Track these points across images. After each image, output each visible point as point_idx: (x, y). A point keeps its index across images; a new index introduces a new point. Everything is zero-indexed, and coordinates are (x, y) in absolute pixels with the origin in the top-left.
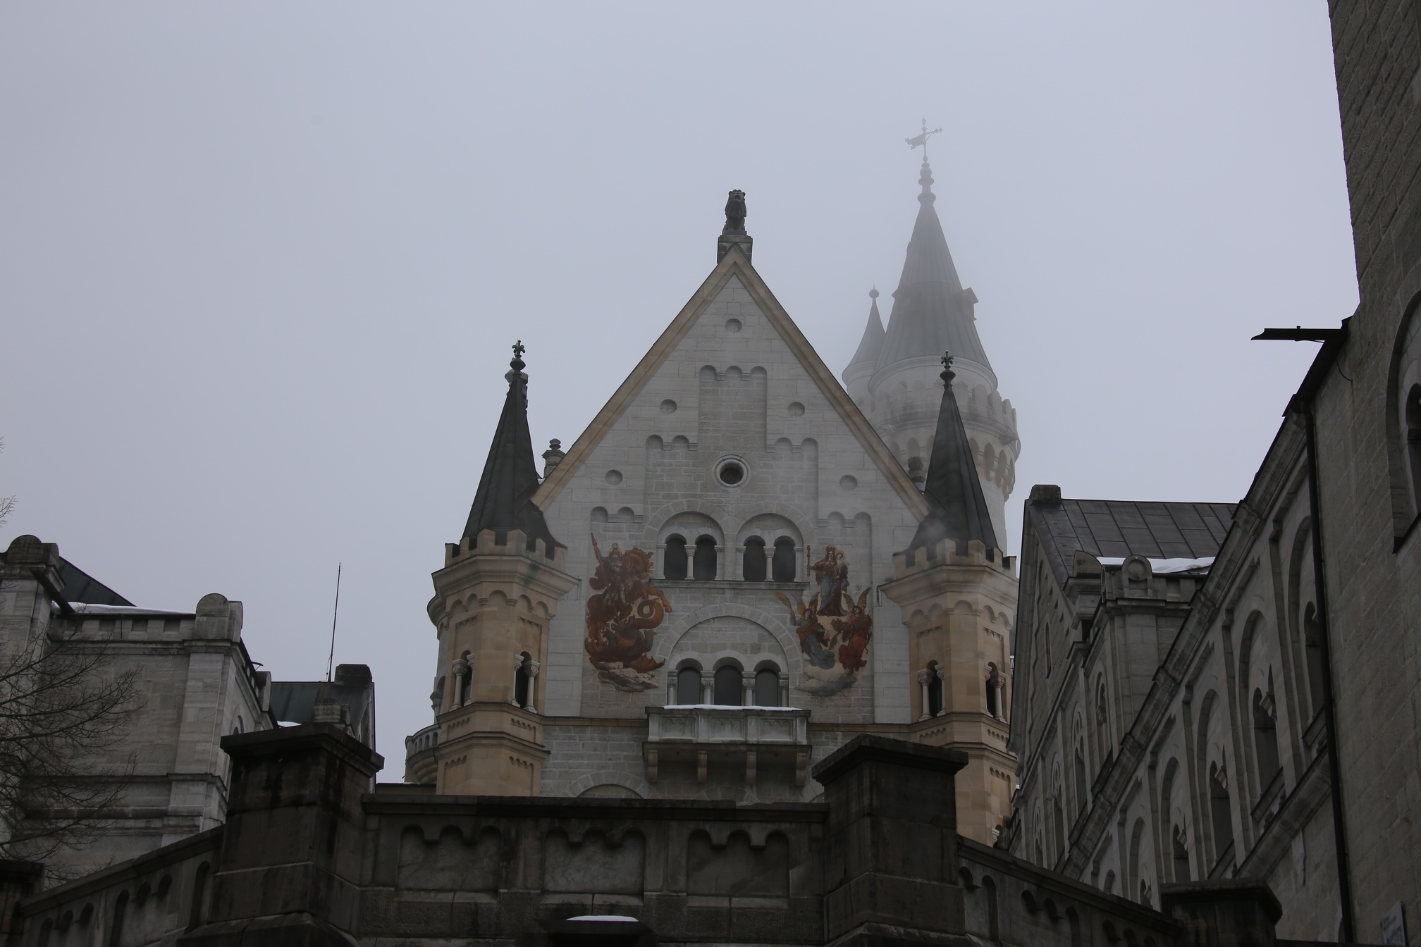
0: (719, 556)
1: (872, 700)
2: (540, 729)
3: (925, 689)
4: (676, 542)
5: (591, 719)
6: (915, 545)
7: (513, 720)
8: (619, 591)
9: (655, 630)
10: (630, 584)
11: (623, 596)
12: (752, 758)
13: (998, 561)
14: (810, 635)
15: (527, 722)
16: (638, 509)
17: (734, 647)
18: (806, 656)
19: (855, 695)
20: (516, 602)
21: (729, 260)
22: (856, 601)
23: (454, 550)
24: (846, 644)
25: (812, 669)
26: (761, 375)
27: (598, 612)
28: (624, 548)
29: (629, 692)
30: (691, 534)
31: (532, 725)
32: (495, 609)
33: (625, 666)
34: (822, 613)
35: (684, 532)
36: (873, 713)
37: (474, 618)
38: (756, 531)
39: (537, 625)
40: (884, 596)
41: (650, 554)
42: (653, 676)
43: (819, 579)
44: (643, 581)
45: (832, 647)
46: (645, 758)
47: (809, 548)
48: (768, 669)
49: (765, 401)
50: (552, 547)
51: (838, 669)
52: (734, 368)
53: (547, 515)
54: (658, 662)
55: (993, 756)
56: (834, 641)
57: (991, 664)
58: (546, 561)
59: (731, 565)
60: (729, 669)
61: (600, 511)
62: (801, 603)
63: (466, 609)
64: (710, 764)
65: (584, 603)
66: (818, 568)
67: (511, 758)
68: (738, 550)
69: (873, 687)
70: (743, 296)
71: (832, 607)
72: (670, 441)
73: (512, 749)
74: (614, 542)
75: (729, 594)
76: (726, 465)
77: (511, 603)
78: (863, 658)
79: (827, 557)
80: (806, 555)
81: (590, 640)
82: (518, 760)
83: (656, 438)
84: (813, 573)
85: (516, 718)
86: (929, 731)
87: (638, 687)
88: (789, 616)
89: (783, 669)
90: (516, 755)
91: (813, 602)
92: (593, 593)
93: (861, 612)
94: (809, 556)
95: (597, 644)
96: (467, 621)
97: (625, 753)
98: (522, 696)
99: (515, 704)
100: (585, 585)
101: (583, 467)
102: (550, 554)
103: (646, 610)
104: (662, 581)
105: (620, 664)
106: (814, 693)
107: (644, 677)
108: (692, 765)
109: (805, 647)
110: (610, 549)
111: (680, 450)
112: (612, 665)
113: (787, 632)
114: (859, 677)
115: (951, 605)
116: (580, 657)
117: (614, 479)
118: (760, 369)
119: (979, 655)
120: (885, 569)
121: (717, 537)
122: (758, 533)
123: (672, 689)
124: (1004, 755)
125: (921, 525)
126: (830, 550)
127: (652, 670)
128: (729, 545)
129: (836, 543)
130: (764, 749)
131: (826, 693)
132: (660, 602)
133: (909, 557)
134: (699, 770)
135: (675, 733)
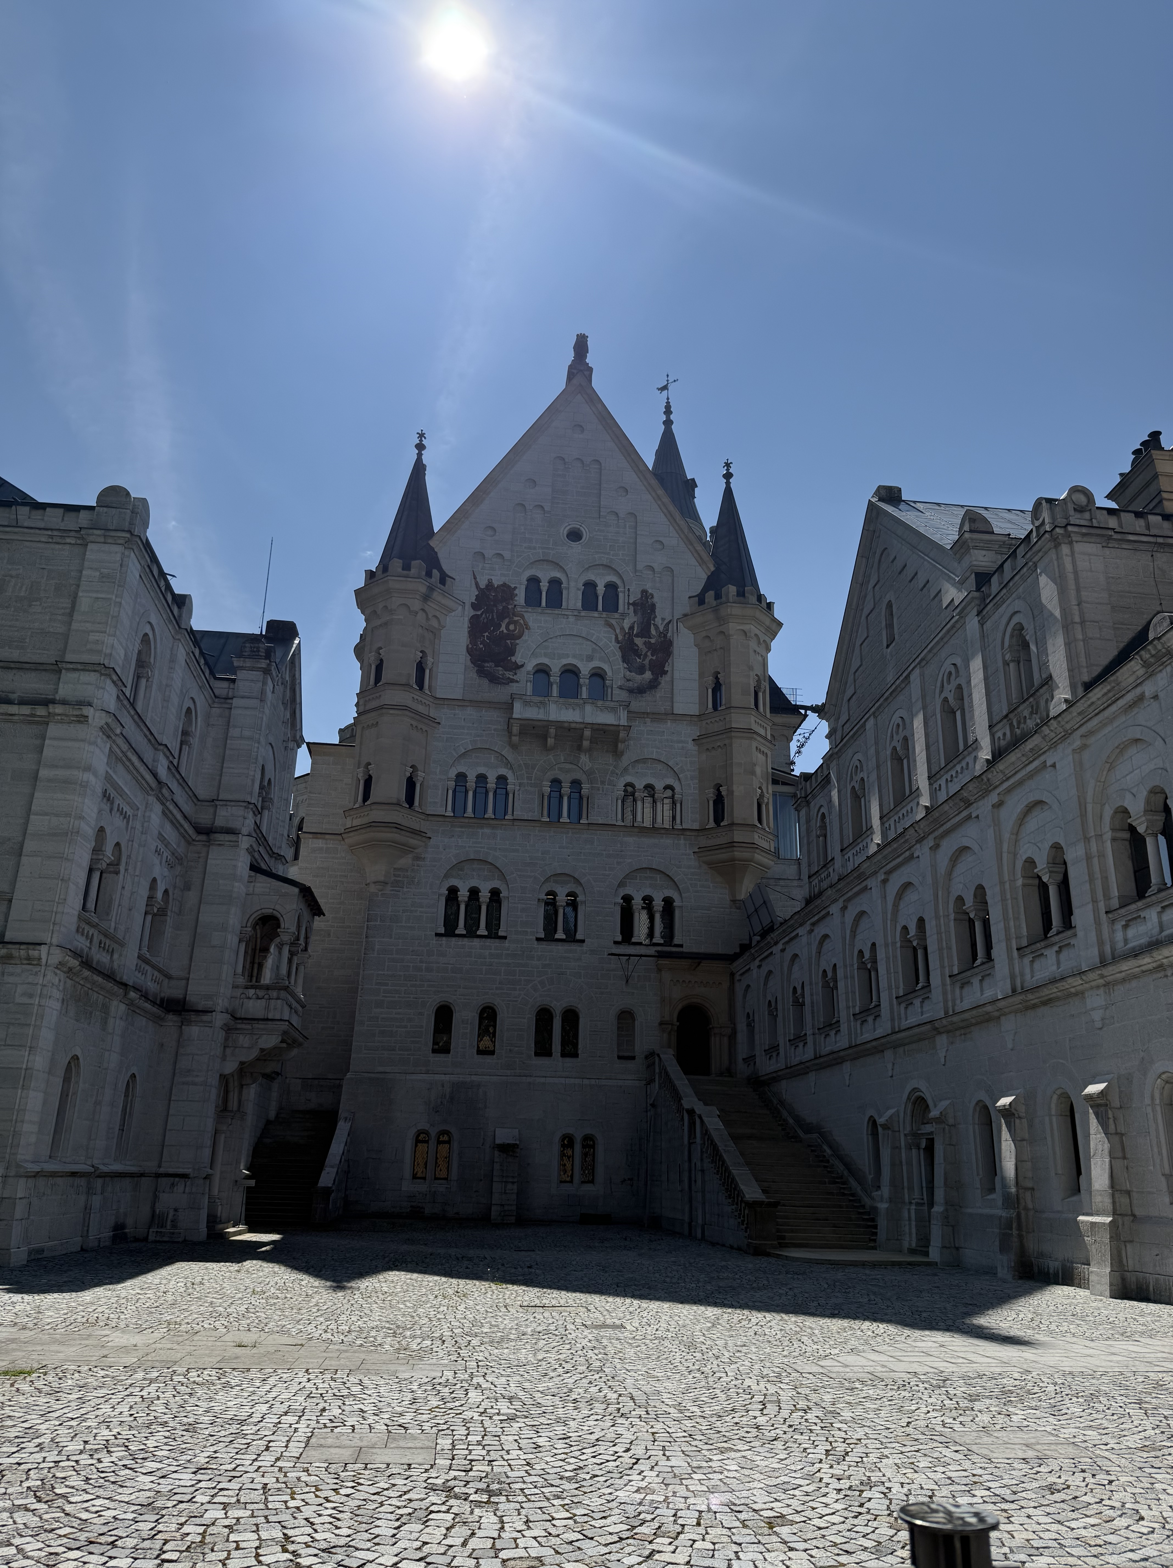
0: (565, 592)
1: (672, 698)
2: (433, 706)
3: (710, 691)
4: (534, 581)
5: (470, 701)
6: (705, 590)
7: (413, 698)
8: (493, 613)
9: (517, 641)
10: (501, 608)
11: (495, 616)
12: (587, 733)
13: (764, 605)
14: (628, 650)
15: (424, 701)
16: (507, 554)
17: (575, 656)
18: (625, 665)
19: (659, 693)
20: (417, 613)
21: (575, 382)
22: (661, 628)
23: (370, 575)
24: (654, 658)
25: (629, 674)
26: (597, 466)
27: (476, 627)
28: (496, 582)
29: (499, 684)
30: (545, 575)
31: (427, 703)
32: (401, 617)
33: (496, 666)
34: (637, 636)
35: (540, 574)
36: (673, 706)
37: (386, 624)
38: (591, 576)
39: (432, 631)
40: (682, 625)
41: (515, 588)
42: (516, 674)
43: (635, 612)
44: (510, 607)
45: (644, 659)
46: (510, 730)
47: (629, 590)
48: (598, 673)
49: (600, 485)
50: (444, 578)
51: (648, 675)
52: (578, 459)
53: (440, 556)
54: (520, 664)
55: (759, 738)
56: (646, 655)
57: (757, 675)
58: (440, 585)
59: (573, 597)
60: (571, 672)
61: (480, 554)
62: (622, 629)
63: (378, 616)
64: (557, 736)
65: (467, 619)
66: (634, 604)
67: (412, 725)
68: (578, 589)
69: (673, 689)
70: (585, 408)
72: (531, 507)
73: (413, 718)
74: (490, 577)
75: (572, 619)
76: (571, 529)
77: (413, 613)
78: (666, 669)
79: (642, 597)
80: (626, 595)
81: (470, 646)
82: (417, 727)
83: (521, 505)
84: (631, 607)
85: (416, 697)
86: (713, 720)
87: (505, 681)
88: (614, 637)
89: (609, 673)
90: (414, 723)
91: (631, 628)
92: (473, 613)
93: (665, 636)
94: (629, 595)
95: (476, 649)
96: (381, 625)
97: (495, 727)
98: (420, 683)
99: (415, 686)
100: (468, 606)
101: (468, 521)
102: (443, 581)
103: (512, 627)
104: (522, 607)
105: (492, 664)
106: (631, 691)
107: (509, 674)
108: (544, 737)
109: (625, 659)
110: (486, 582)
111: (539, 515)
112: (486, 665)
113: (613, 648)
114: (663, 682)
115: (732, 632)
116: (463, 658)
117: (490, 532)
118: (597, 461)
119: (751, 668)
120: (683, 605)
121: (564, 579)
122: (593, 578)
123: (529, 684)
124: (765, 738)
125: (709, 577)
126: (644, 592)
127: (515, 669)
128: (572, 584)
129: (648, 587)
130: (596, 726)
131: (640, 691)
132: (522, 622)
133: (701, 599)
134: (549, 739)
135: (532, 713)
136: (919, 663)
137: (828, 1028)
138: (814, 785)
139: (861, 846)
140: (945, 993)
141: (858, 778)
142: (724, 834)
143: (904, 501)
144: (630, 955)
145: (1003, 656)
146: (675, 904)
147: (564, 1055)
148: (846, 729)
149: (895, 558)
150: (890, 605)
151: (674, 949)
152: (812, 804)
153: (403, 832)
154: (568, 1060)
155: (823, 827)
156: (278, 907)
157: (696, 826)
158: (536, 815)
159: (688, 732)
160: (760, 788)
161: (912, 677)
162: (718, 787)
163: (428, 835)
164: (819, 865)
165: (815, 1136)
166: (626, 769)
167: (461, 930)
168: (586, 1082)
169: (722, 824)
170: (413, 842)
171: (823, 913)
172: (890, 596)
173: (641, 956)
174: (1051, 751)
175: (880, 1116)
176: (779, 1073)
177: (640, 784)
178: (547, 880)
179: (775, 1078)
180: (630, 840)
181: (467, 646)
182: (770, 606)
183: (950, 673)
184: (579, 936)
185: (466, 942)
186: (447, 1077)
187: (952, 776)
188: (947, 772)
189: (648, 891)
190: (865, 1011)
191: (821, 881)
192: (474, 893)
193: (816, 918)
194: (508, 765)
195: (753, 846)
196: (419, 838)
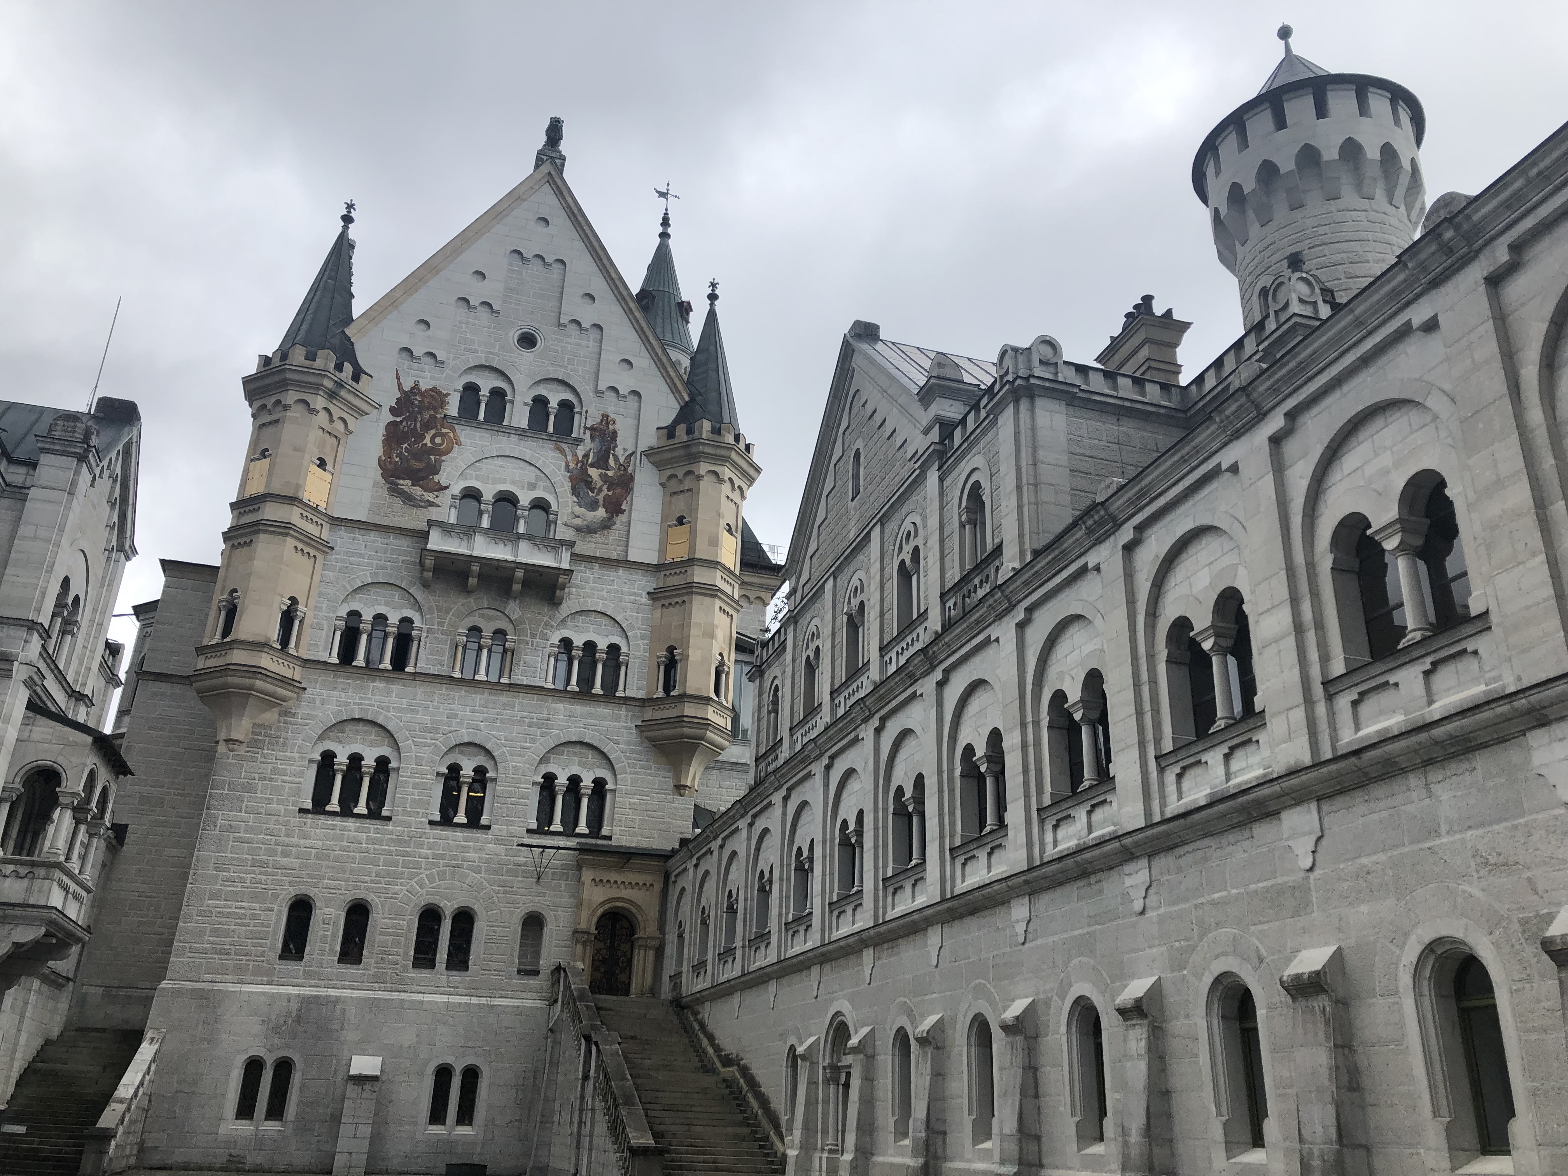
0: (509, 406)
1: (628, 542)
2: (326, 527)
4: (471, 389)
5: (376, 525)
6: (676, 422)
7: (302, 514)
8: (416, 421)
9: (444, 458)
10: (427, 417)
11: (418, 426)
12: (520, 574)
13: (742, 446)
14: (580, 482)
15: (315, 519)
16: (441, 355)
17: (513, 483)
18: (575, 499)
19: (614, 535)
20: (318, 412)
21: (546, 168)
22: (622, 460)
23: (266, 361)
24: (610, 493)
25: (578, 510)
26: (561, 266)
27: (393, 436)
28: (424, 386)
29: (414, 506)
30: (486, 384)
31: (320, 522)
32: (298, 415)
33: (413, 485)
34: (592, 465)
35: (479, 382)
36: (627, 552)
37: (277, 421)
38: (542, 391)
39: (336, 437)
40: (646, 460)
41: (448, 394)
42: (437, 496)
43: (592, 438)
44: (438, 416)
45: (598, 494)
46: (421, 564)
47: (587, 412)
48: (540, 505)
49: (563, 288)
50: (359, 372)
51: (601, 513)
52: (538, 256)
53: (355, 346)
54: (444, 485)
55: (723, 597)
56: (600, 490)
57: (728, 524)
58: (351, 382)
59: (518, 414)
60: (507, 499)
61: (408, 350)
62: (575, 455)
63: (270, 413)
64: (480, 576)
65: (382, 426)
66: (592, 429)
67: (296, 547)
68: (526, 404)
69: (629, 531)
70: (553, 200)
71: (602, 462)
72: (477, 304)
73: (297, 539)
74: (416, 379)
75: (514, 438)
76: (523, 333)
77: (313, 411)
78: (623, 507)
79: (602, 421)
80: (583, 417)
81: (383, 458)
82: (302, 550)
83: (466, 301)
84: (588, 433)
85: (305, 513)
86: (673, 572)
87: (423, 504)
88: (564, 464)
89: (554, 507)
90: (300, 546)
91: (586, 456)
92: (391, 418)
93: (625, 470)
94: (586, 418)
95: (390, 462)
96: (270, 423)
97: (405, 558)
100: (386, 410)
101: (396, 312)
102: (356, 378)
103: (438, 440)
104: (453, 418)
105: (409, 482)
106: (578, 529)
107: (429, 496)
108: (465, 574)
109: (575, 491)
110: (411, 384)
111: (484, 312)
112: (401, 482)
113: (561, 477)
114: (618, 522)
115: (702, 473)
116: (373, 472)
117: (423, 327)
118: (561, 262)
119: (721, 516)
120: (649, 439)
121: (508, 390)
122: (544, 393)
123: (453, 510)
124: (731, 598)
125: (682, 408)
126: (605, 416)
127: (437, 491)
128: (518, 398)
129: (611, 411)
130: (531, 568)
131: (589, 530)
132: (452, 435)
133: (670, 431)
134: (470, 579)
135: (454, 546)
136: (880, 520)
137: (758, 940)
138: (770, 652)
139: (810, 725)
140: (876, 900)
141: (813, 646)
142: (673, 705)
143: (881, 340)
144: (545, 847)
145: (960, 516)
146: (607, 787)
147: (450, 966)
148: (806, 591)
149: (866, 401)
150: (857, 454)
151: (600, 842)
152: (766, 675)
153: (269, 680)
154: (454, 973)
155: (775, 702)
156: (60, 760)
157: (641, 694)
158: (444, 671)
159: (643, 583)
160: (721, 654)
161: (872, 534)
162: (671, 649)
163: (302, 685)
164: (767, 746)
165: (734, 1069)
166: (564, 621)
167: (334, 805)
168: (475, 1000)
169: (672, 694)
170: (281, 691)
171: (765, 802)
172: (859, 444)
173: (558, 848)
174: (996, 624)
175: (801, 1044)
176: (703, 994)
177: (579, 641)
178: (451, 749)
179: (700, 998)
180: (560, 706)
181: (380, 457)
182: (748, 447)
183: (909, 533)
184: (484, 820)
185: (338, 822)
186: (295, 991)
187: (903, 648)
188: (898, 644)
189: (575, 770)
190: (797, 920)
191: (768, 765)
192: (356, 759)
193: (758, 808)
194: (417, 606)
195: (705, 724)
196: (291, 688)
